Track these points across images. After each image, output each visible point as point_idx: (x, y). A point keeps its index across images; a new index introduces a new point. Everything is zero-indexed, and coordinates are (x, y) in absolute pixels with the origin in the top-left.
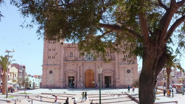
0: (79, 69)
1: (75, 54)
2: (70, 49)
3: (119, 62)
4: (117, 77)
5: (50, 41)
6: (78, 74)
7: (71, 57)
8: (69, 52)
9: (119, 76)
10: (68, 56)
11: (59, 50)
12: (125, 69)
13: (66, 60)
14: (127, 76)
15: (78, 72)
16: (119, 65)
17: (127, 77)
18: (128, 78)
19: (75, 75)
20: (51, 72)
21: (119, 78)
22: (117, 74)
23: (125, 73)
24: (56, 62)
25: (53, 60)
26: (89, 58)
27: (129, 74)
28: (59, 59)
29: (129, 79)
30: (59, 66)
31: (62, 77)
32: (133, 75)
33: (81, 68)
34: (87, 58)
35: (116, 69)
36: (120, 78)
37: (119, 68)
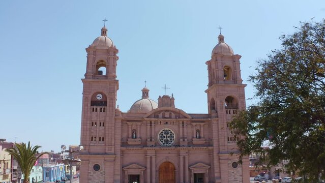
0: (149, 160)
1: (140, 134)
2: (132, 124)
3: (219, 149)
4: (216, 175)
5: (95, 107)
6: (149, 171)
7: (133, 138)
8: (130, 129)
9: (220, 173)
10: (128, 137)
11: (113, 125)
12: (230, 162)
13: (124, 144)
14: (233, 172)
15: (148, 166)
16: (220, 155)
17: (233, 174)
18: (234, 176)
19: (142, 172)
20: (97, 167)
21: (220, 178)
22: (216, 170)
23: (230, 168)
24: (107, 149)
25: (102, 143)
26: (167, 141)
27: (235, 170)
28: (113, 142)
29: (235, 178)
30: (114, 156)
31: (118, 178)
32: (242, 171)
33: (154, 160)
34: (162, 142)
35: (215, 162)
36: (222, 176)
37: (219, 159)
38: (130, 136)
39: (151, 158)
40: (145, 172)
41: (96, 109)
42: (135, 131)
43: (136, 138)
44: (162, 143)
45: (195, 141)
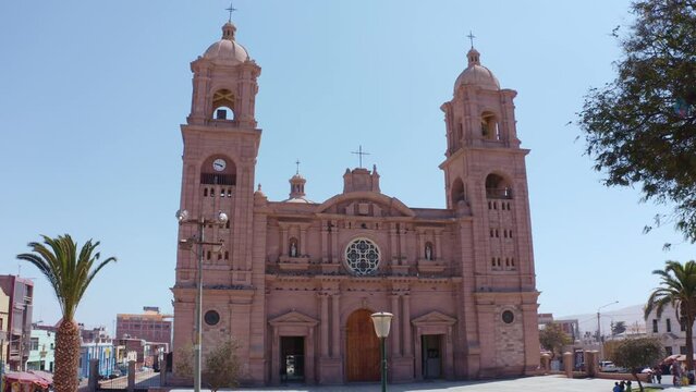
0: (325, 304)
1: (306, 246)
2: (291, 226)
3: (475, 282)
4: (470, 337)
5: (209, 187)
6: (325, 326)
7: (290, 255)
8: (285, 236)
9: (478, 332)
10: (281, 254)
11: (250, 226)
12: (497, 310)
13: (272, 268)
14: (504, 333)
15: (325, 316)
16: (477, 294)
17: (505, 337)
18: (507, 341)
19: (311, 331)
20: (212, 318)
21: (478, 343)
22: (470, 327)
23: (497, 324)
24: (235, 276)
25: (224, 265)
26: (363, 265)
27: (508, 328)
28: (249, 263)
29: (508, 345)
30: (251, 293)
31: (260, 340)
32: (524, 331)
33: (336, 304)
34: (353, 266)
35: (467, 309)
36: (481, 340)
37: (476, 303)
38: (285, 251)
39: (330, 299)
40: (317, 328)
41: (213, 191)
42: (294, 242)
43: (296, 256)
44: (352, 269)
45: (425, 265)
